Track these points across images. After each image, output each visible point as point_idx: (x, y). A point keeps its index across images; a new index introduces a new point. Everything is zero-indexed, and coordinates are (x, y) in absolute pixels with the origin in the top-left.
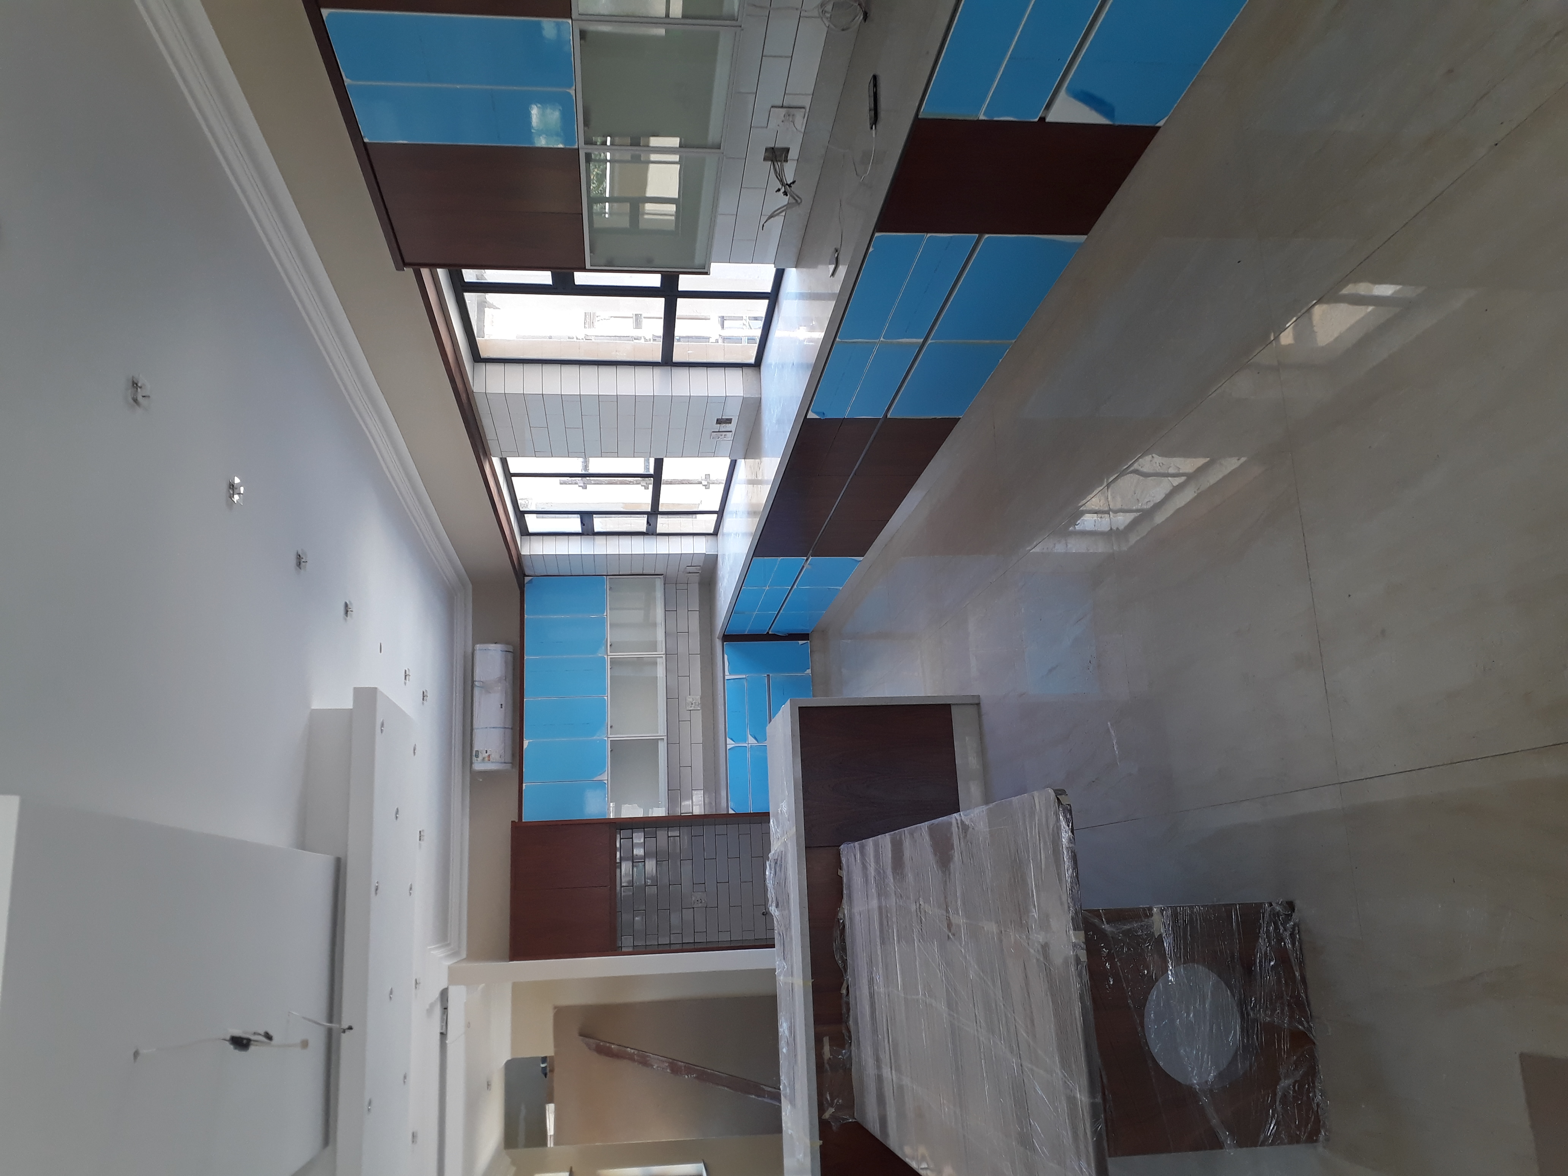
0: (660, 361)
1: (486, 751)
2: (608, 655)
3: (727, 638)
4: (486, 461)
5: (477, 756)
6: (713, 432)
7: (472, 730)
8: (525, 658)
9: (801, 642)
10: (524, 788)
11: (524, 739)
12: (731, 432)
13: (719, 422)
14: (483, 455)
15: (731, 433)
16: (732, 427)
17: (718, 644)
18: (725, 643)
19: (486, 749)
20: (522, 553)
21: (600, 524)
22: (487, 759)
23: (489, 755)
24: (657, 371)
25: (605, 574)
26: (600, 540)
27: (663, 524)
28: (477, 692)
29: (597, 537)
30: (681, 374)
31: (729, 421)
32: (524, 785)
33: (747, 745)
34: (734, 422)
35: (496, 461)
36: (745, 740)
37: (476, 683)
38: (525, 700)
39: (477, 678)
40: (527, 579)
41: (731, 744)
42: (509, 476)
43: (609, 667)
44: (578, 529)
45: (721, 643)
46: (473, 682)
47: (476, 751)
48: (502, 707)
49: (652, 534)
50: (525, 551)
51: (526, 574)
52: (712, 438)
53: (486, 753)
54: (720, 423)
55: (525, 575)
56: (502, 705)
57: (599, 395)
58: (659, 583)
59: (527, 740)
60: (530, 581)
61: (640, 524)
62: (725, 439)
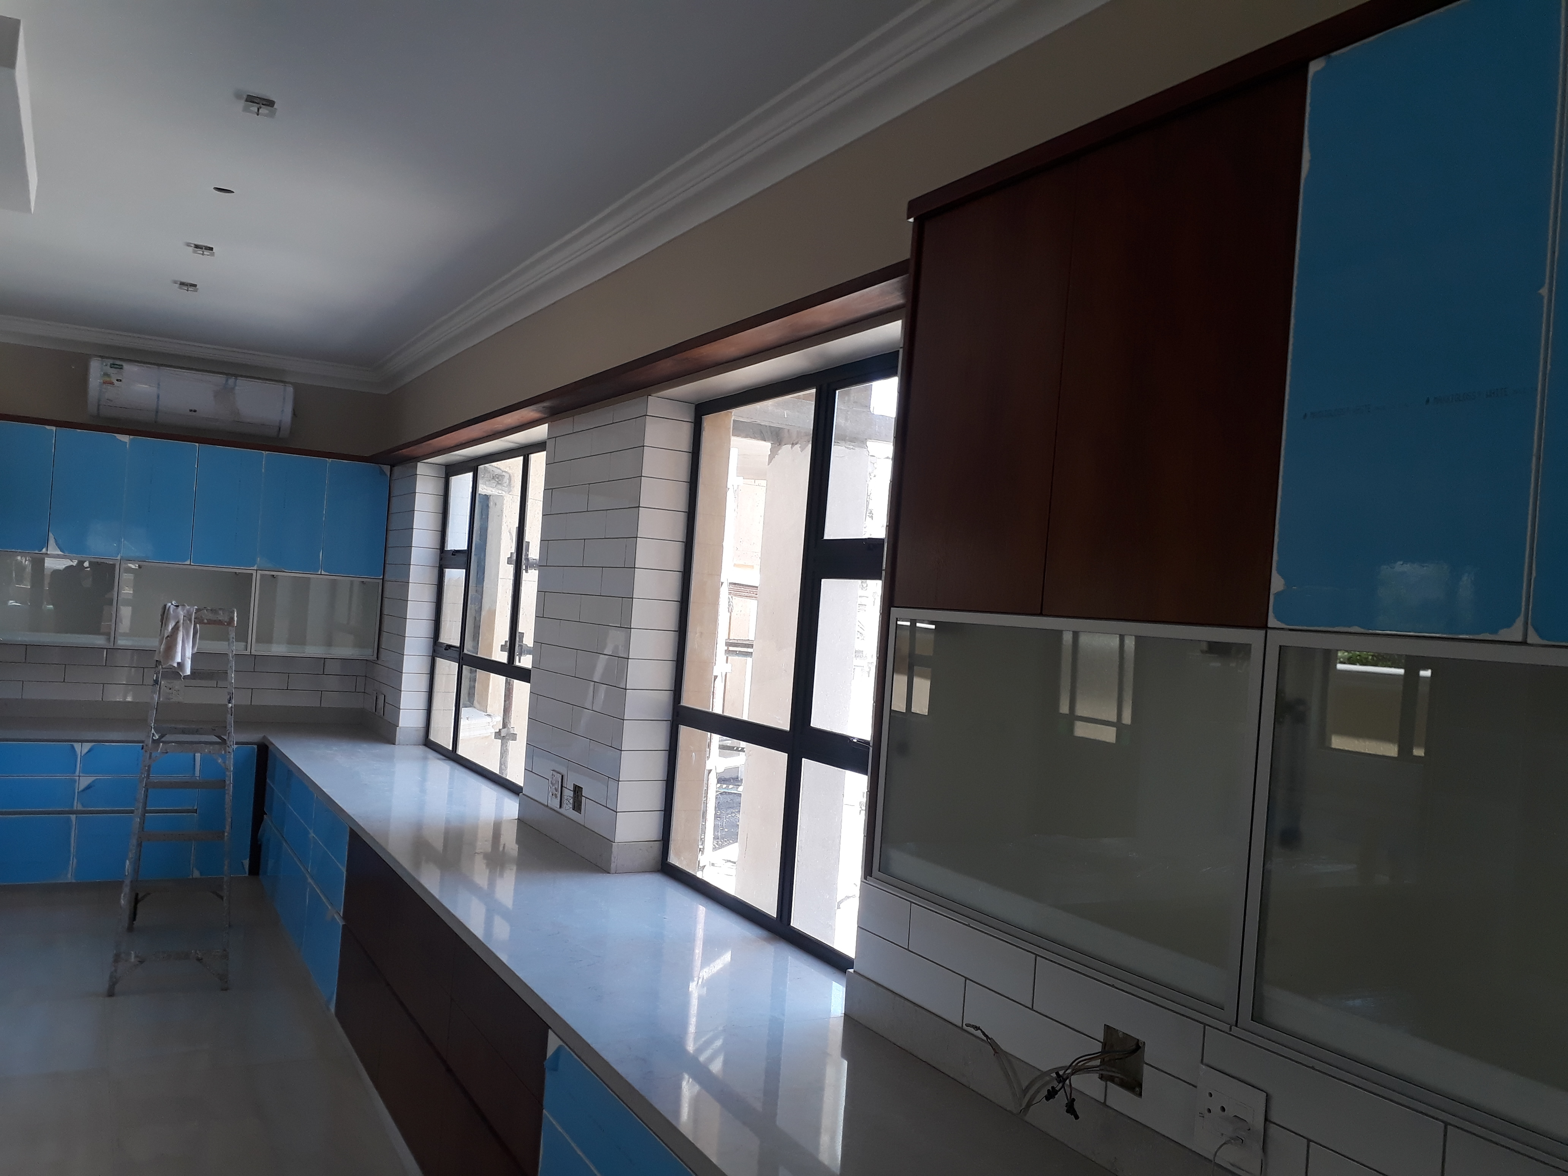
0: (681, 704)
1: (121, 381)
2: (257, 570)
3: (264, 752)
4: (540, 412)
5: (113, 366)
6: (562, 776)
7: (159, 365)
8: (263, 452)
9: (246, 863)
10: (48, 427)
11: (131, 437)
12: (561, 807)
13: (577, 790)
14: (550, 408)
15: (559, 807)
16: (568, 809)
17: (255, 736)
18: (255, 747)
19: (123, 380)
20: (419, 464)
21: (455, 576)
22: (108, 379)
23: (112, 383)
24: (666, 697)
25: (387, 577)
26: (431, 576)
27: (447, 669)
28: (220, 379)
29: (436, 571)
30: (659, 737)
31: (577, 806)
32: (54, 428)
33: (77, 773)
34: (573, 814)
35: (540, 432)
36: (86, 771)
37: (231, 381)
38: (197, 444)
39: (241, 382)
40: (387, 469)
41: (82, 749)
42: (525, 451)
43: (238, 571)
44: (451, 546)
45: (256, 741)
46: (236, 376)
47: (122, 365)
48: (191, 411)
49: (434, 651)
50: (422, 468)
51: (396, 469)
52: (554, 773)
53: (117, 380)
54: (574, 791)
55: (392, 466)
56: (195, 411)
57: (632, 598)
58: (368, 653)
59: (131, 440)
60: (382, 473)
61: (451, 635)
62: (551, 794)
